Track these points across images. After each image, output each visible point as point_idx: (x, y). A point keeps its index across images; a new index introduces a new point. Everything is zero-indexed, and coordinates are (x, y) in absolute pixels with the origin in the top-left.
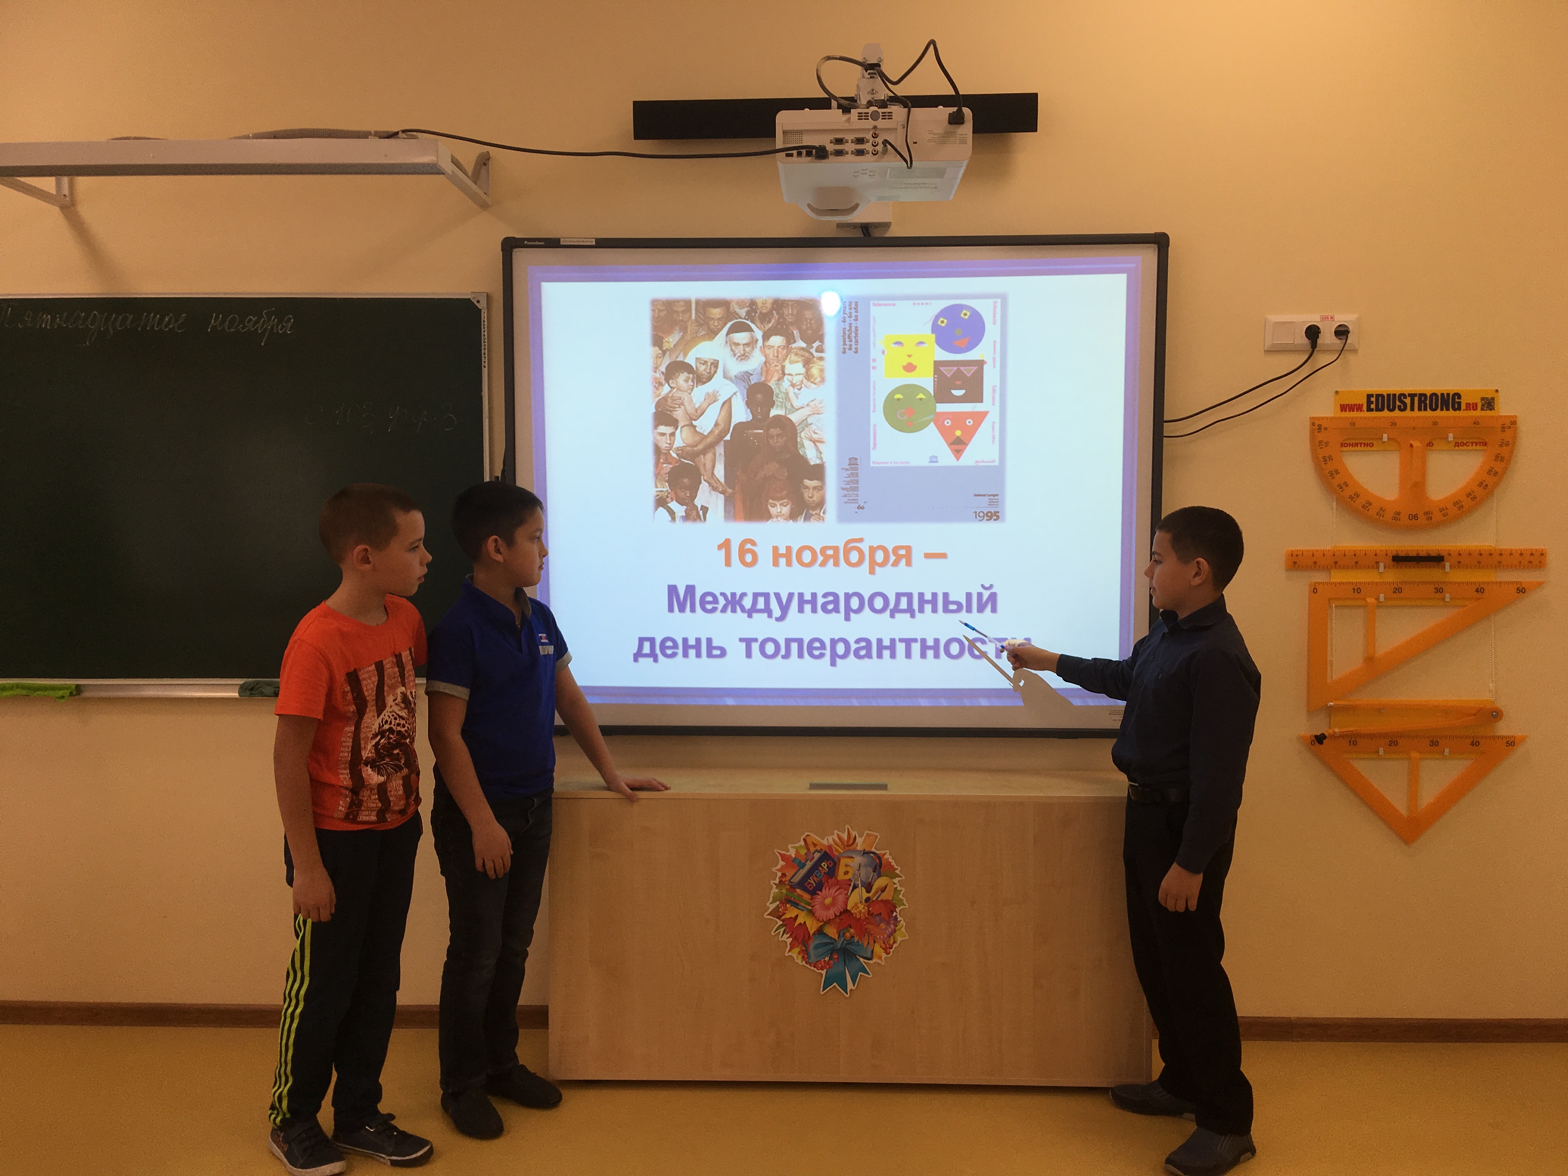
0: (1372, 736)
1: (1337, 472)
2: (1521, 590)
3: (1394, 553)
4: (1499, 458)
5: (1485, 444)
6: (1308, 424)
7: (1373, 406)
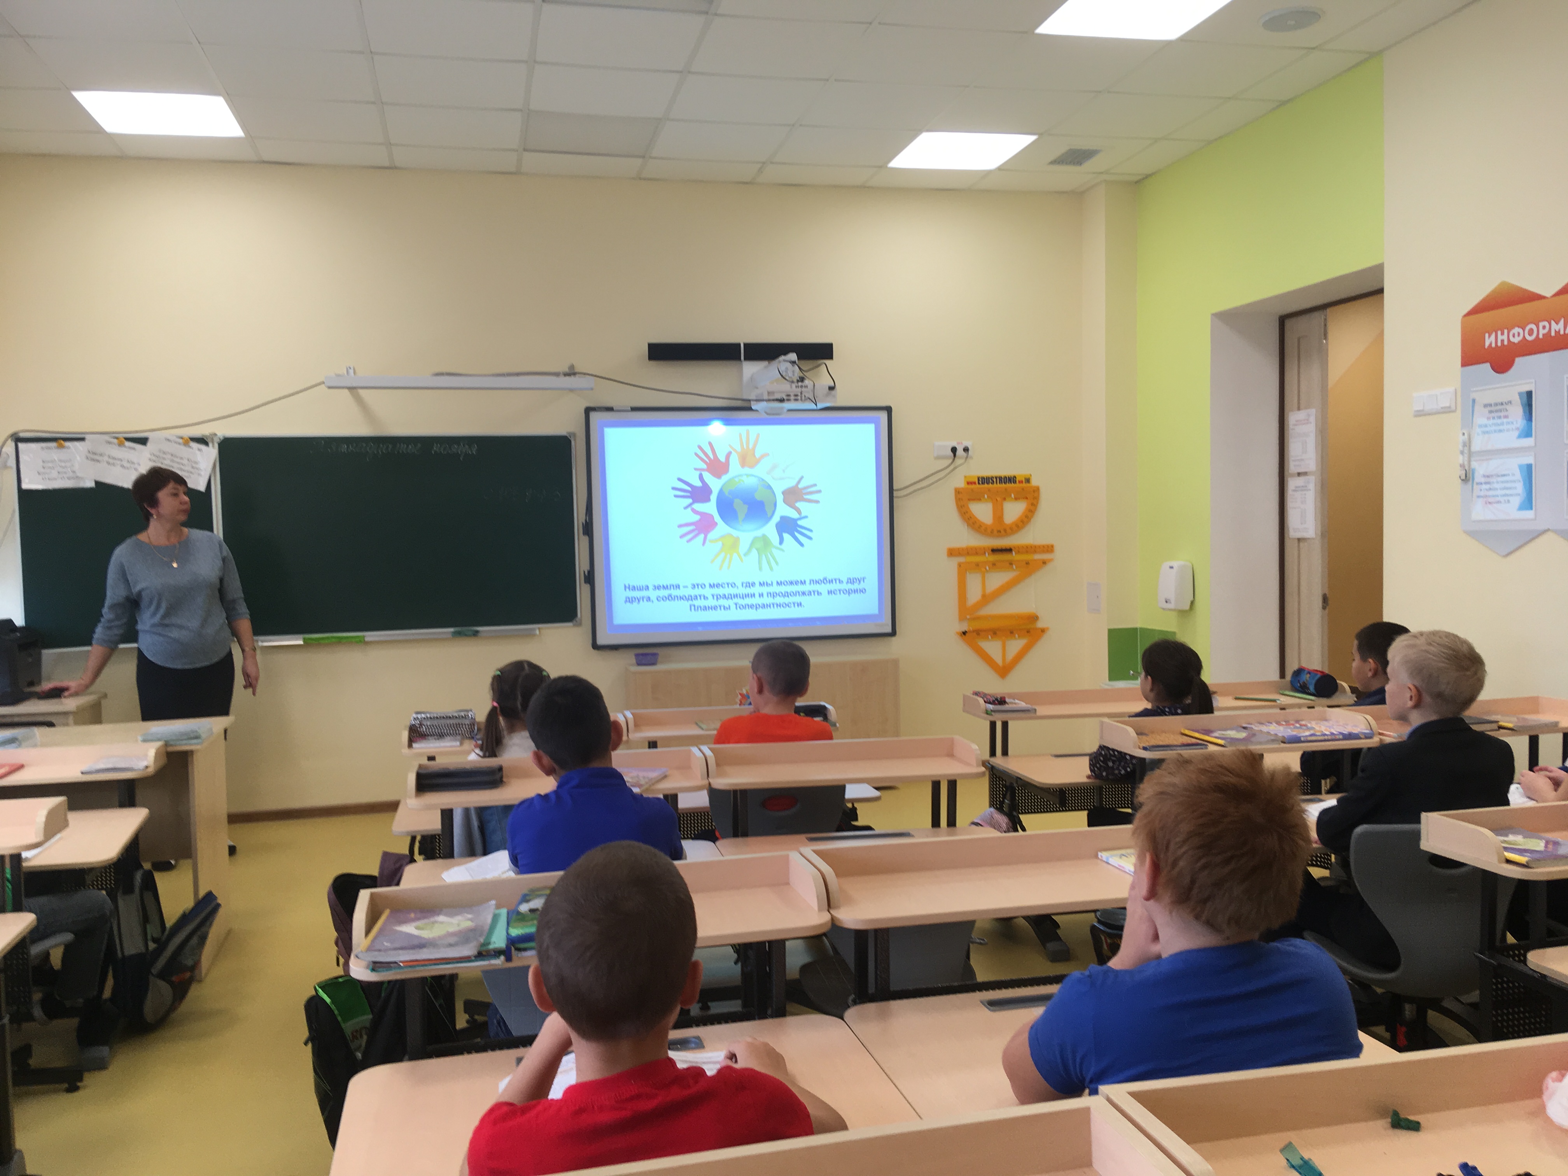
0: (985, 631)
1: (967, 512)
2: (1044, 563)
3: (990, 549)
4: (1032, 504)
5: (1027, 498)
6: (953, 492)
7: (980, 482)
